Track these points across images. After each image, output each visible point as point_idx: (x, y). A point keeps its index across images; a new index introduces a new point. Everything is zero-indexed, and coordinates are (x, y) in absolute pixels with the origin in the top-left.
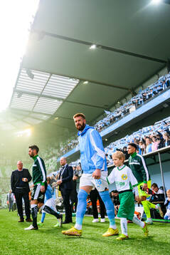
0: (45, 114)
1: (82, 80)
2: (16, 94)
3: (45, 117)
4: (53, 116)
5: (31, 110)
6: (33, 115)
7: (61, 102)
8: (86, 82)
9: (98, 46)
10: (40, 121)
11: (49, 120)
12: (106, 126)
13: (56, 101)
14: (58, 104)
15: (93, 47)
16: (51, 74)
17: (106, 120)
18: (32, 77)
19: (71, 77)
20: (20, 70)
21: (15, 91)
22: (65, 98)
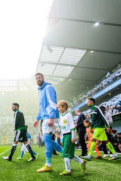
0: (62, 77)
1: (88, 50)
2: (40, 64)
3: (61, 80)
4: (67, 79)
5: (51, 75)
6: (52, 78)
7: (73, 68)
8: (92, 52)
9: (100, 23)
10: (58, 83)
11: (64, 81)
12: (109, 83)
13: (69, 67)
14: (70, 69)
15: (97, 24)
16: (65, 48)
17: (109, 79)
18: (51, 51)
19: (80, 49)
20: (43, 46)
21: (39, 62)
22: (76, 64)
